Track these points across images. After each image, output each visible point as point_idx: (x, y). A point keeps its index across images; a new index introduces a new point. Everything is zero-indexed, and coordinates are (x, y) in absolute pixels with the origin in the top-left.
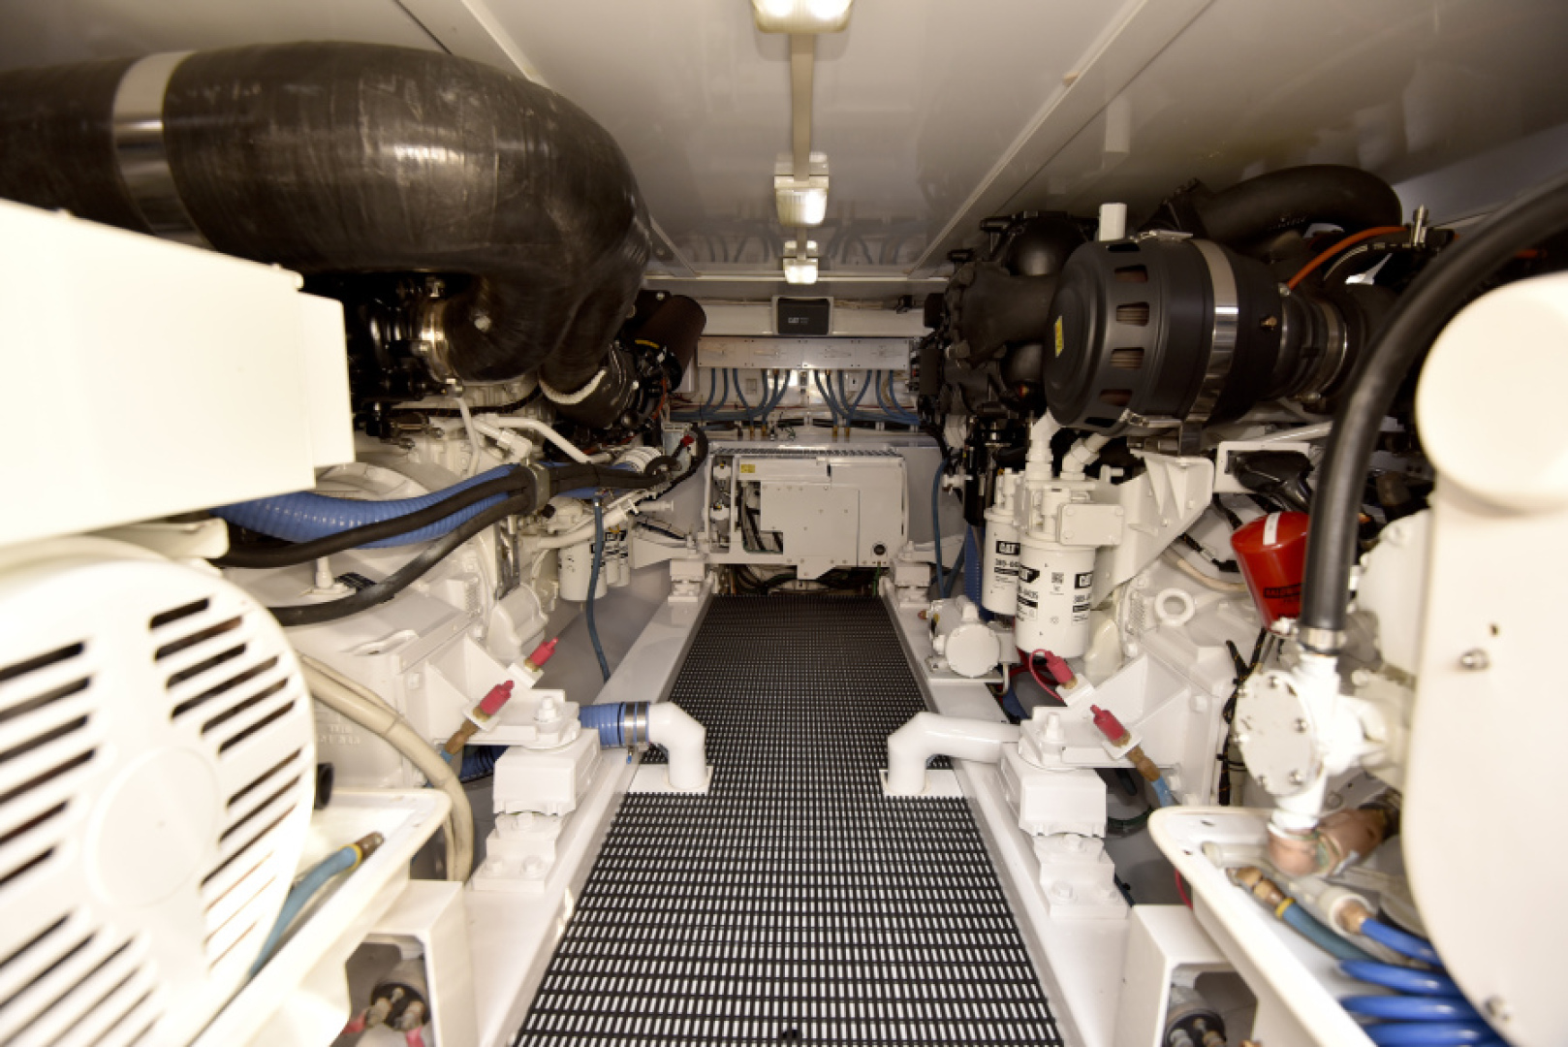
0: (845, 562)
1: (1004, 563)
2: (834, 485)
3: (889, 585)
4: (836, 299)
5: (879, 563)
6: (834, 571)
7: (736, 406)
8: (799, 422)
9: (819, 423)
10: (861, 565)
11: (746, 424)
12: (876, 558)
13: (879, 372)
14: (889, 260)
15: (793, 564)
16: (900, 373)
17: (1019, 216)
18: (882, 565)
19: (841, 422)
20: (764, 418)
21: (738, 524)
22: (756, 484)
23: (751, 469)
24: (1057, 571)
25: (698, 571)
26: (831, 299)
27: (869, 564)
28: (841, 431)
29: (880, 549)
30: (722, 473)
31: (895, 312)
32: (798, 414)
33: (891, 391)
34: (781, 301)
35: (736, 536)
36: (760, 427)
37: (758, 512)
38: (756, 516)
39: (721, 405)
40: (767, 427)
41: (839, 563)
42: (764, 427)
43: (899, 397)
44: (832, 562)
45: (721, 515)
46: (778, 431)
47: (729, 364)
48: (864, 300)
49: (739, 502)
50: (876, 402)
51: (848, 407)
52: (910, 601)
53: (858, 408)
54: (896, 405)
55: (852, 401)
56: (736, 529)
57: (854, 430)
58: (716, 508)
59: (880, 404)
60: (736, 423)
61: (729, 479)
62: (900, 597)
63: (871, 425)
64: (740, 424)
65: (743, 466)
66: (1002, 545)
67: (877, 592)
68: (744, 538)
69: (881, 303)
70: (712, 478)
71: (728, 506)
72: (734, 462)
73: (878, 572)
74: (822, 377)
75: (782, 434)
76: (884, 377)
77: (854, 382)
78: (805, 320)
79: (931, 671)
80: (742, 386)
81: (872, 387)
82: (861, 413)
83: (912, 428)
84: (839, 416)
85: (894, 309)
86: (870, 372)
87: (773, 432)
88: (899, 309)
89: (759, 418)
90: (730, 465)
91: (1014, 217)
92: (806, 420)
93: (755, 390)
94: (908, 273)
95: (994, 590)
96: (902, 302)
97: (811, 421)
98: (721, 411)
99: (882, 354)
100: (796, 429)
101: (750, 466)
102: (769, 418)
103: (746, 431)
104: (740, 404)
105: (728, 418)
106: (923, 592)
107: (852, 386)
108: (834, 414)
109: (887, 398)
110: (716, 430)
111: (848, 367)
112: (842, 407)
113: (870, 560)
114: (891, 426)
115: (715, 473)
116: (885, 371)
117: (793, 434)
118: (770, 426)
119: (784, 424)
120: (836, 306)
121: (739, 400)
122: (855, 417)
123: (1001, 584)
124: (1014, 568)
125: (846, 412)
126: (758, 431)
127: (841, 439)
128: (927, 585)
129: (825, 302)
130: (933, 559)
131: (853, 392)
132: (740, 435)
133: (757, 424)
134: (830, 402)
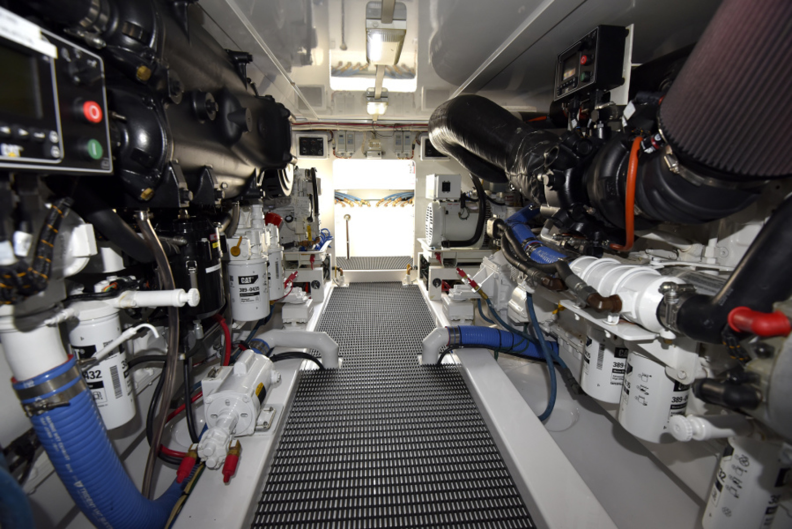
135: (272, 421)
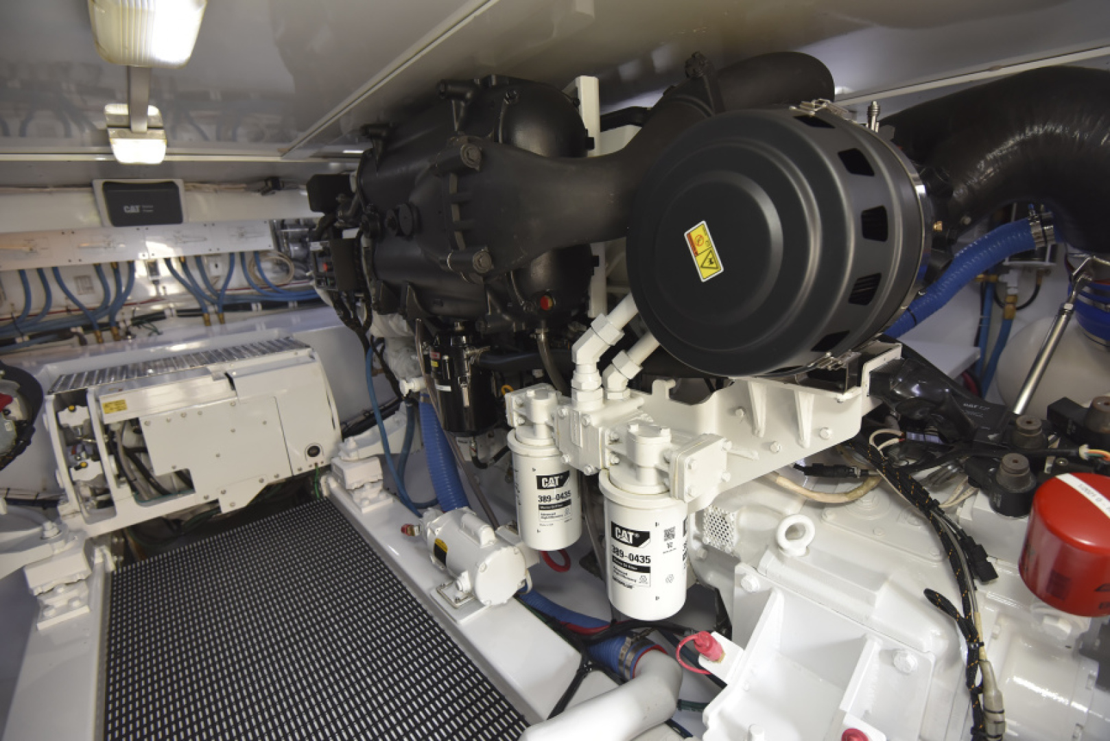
0: (277, 476)
1: (550, 498)
2: (241, 398)
3: (334, 485)
4: (185, 182)
5: (316, 464)
6: (269, 488)
7: (68, 311)
8: (160, 316)
9: (183, 313)
10: (296, 473)
11: (88, 328)
12: (312, 460)
13: (242, 254)
14: (226, 137)
15: (211, 499)
16: (265, 253)
17: (486, 81)
18: (320, 465)
19: (211, 309)
20: (112, 317)
21: (121, 474)
22: (135, 424)
23: (120, 406)
24: (668, 527)
25: (76, 565)
26: (179, 182)
27: (306, 469)
28: (214, 318)
29: (314, 451)
30: (75, 418)
31: (258, 195)
32: (157, 307)
33: (260, 270)
34: (107, 186)
35: (122, 494)
36: (110, 329)
37: (144, 450)
38: (142, 457)
39: (46, 310)
40: (119, 328)
41: (270, 479)
42: (114, 329)
43: (269, 276)
44: (262, 481)
45: (91, 471)
46: (134, 330)
47: (46, 263)
48: (220, 183)
49: (112, 448)
50: (245, 283)
51: (215, 292)
52: (372, 502)
53: (227, 293)
54: (268, 285)
55: (220, 285)
56: (119, 484)
57: (228, 315)
58: (78, 468)
59: (251, 286)
60: (73, 330)
61: (89, 423)
62: (357, 501)
63: (247, 307)
64: (80, 330)
65: (106, 406)
66: (544, 480)
67: (321, 493)
68: (134, 489)
69: (244, 185)
70: (60, 426)
71: (96, 457)
72: (90, 399)
73: (317, 473)
74: (176, 265)
75: (142, 333)
76: (248, 259)
77: (216, 266)
78: (149, 209)
79: (455, 608)
80: (72, 287)
81: (238, 271)
82: (233, 297)
83: (291, 305)
84: (207, 303)
85: (259, 191)
86: (232, 255)
87: (128, 333)
88: (265, 192)
89: (105, 319)
90: (84, 403)
91: (478, 82)
92: (167, 313)
93: (91, 288)
94: (283, 153)
95: (541, 528)
96: (270, 184)
97: (174, 312)
98: (47, 318)
99: (242, 235)
100: (157, 324)
101: (117, 403)
102: (118, 318)
103: (90, 337)
104: (73, 306)
105: (62, 326)
106: (380, 487)
107: (217, 271)
108: (200, 302)
109: (256, 277)
110: (46, 342)
111: (208, 252)
112: (208, 293)
113: (305, 464)
114: (268, 305)
115: (63, 422)
116: (249, 252)
117: (156, 331)
118: (122, 325)
119: (139, 321)
120: (187, 190)
121: (70, 303)
122: (226, 302)
123: (549, 520)
124: (561, 500)
125: (215, 298)
126: (107, 335)
127: (216, 328)
128: (381, 477)
129: (172, 186)
130: (381, 451)
131: (218, 278)
132: (83, 342)
133: (104, 327)
134: (191, 288)
135: (443, 596)
